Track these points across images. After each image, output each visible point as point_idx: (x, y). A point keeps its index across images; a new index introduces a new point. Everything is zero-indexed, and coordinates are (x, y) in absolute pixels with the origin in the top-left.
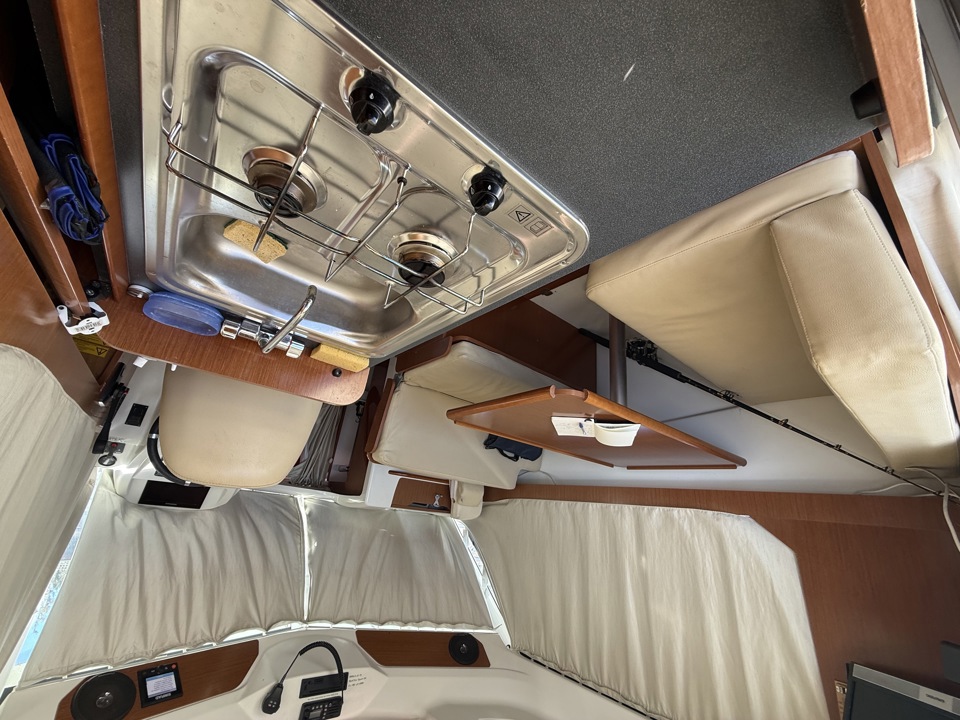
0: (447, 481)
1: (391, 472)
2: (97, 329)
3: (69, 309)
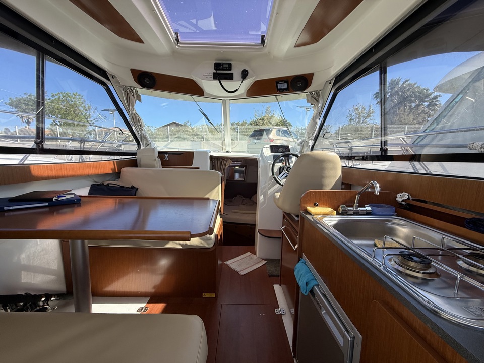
0: (164, 167)
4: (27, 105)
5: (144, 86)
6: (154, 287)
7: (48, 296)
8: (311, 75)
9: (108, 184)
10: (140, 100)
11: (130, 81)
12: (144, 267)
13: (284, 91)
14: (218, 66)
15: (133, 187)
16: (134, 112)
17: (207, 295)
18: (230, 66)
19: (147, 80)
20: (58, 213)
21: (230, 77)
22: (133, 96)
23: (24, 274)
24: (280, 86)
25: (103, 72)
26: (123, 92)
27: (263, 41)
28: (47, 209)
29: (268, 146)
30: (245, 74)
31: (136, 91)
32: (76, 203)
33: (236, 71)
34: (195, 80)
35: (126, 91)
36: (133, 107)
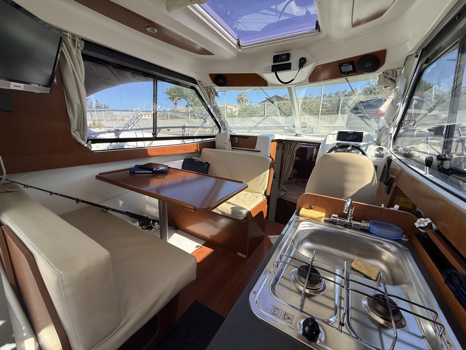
0: (233, 149)
1: (260, 151)
2: (418, 221)
3: (433, 229)
4: (174, 92)
5: (219, 85)
6: (211, 236)
7: (154, 221)
8: (383, 53)
9: (193, 159)
10: (217, 96)
11: (209, 82)
12: (210, 220)
13: (348, 74)
14: (276, 58)
15: (207, 163)
16: (215, 105)
17: (240, 254)
18: (288, 56)
19: (221, 80)
20: (156, 178)
21: (288, 67)
22: (212, 93)
23: (147, 206)
24: (344, 69)
25: (193, 80)
26: (206, 92)
27: (317, 27)
28: (151, 175)
29: (336, 132)
30: (302, 62)
31: (214, 90)
32: (164, 173)
33: (294, 61)
34: (258, 73)
35: (207, 91)
36: (213, 101)
